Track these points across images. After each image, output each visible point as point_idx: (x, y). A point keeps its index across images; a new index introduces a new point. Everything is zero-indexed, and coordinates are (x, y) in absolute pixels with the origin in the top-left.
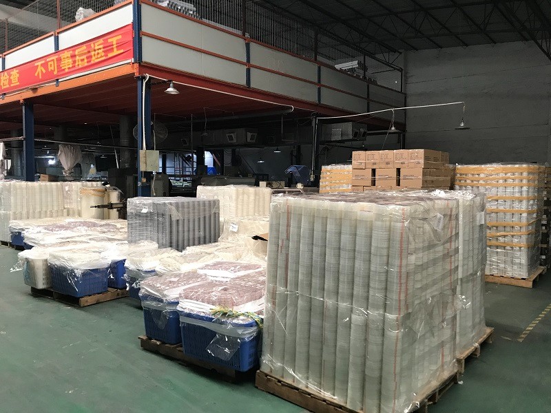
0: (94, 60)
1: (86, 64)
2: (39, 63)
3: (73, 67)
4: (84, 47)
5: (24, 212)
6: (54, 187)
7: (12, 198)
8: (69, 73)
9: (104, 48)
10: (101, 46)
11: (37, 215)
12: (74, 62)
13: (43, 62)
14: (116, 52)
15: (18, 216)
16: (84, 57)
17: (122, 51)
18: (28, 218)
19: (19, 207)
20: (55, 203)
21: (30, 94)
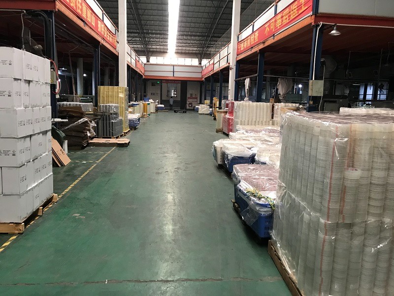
0: (292, 17)
1: (288, 21)
2: (266, 26)
3: (282, 24)
4: (287, 10)
5: (246, 121)
6: (265, 106)
7: (240, 112)
8: (280, 29)
9: (297, 7)
10: (296, 6)
11: (253, 123)
12: (282, 21)
13: (268, 24)
14: (303, 9)
15: (243, 123)
16: (287, 16)
17: (306, 7)
18: (248, 124)
19: (244, 117)
20: (265, 117)
21: (261, 46)
